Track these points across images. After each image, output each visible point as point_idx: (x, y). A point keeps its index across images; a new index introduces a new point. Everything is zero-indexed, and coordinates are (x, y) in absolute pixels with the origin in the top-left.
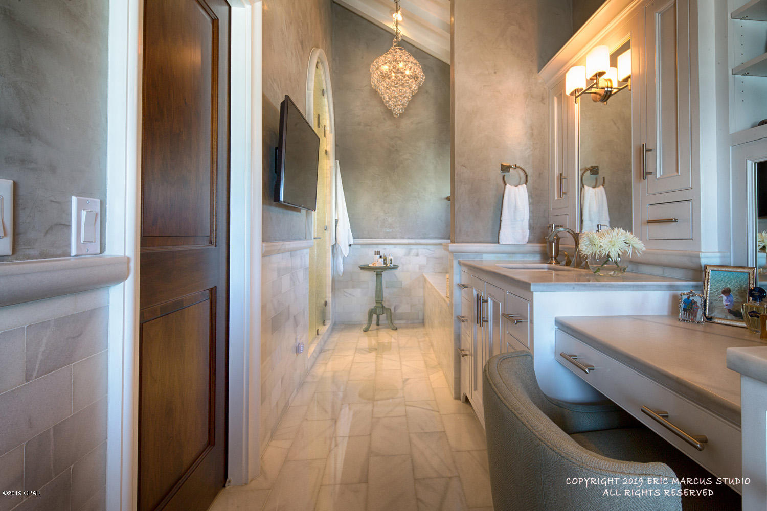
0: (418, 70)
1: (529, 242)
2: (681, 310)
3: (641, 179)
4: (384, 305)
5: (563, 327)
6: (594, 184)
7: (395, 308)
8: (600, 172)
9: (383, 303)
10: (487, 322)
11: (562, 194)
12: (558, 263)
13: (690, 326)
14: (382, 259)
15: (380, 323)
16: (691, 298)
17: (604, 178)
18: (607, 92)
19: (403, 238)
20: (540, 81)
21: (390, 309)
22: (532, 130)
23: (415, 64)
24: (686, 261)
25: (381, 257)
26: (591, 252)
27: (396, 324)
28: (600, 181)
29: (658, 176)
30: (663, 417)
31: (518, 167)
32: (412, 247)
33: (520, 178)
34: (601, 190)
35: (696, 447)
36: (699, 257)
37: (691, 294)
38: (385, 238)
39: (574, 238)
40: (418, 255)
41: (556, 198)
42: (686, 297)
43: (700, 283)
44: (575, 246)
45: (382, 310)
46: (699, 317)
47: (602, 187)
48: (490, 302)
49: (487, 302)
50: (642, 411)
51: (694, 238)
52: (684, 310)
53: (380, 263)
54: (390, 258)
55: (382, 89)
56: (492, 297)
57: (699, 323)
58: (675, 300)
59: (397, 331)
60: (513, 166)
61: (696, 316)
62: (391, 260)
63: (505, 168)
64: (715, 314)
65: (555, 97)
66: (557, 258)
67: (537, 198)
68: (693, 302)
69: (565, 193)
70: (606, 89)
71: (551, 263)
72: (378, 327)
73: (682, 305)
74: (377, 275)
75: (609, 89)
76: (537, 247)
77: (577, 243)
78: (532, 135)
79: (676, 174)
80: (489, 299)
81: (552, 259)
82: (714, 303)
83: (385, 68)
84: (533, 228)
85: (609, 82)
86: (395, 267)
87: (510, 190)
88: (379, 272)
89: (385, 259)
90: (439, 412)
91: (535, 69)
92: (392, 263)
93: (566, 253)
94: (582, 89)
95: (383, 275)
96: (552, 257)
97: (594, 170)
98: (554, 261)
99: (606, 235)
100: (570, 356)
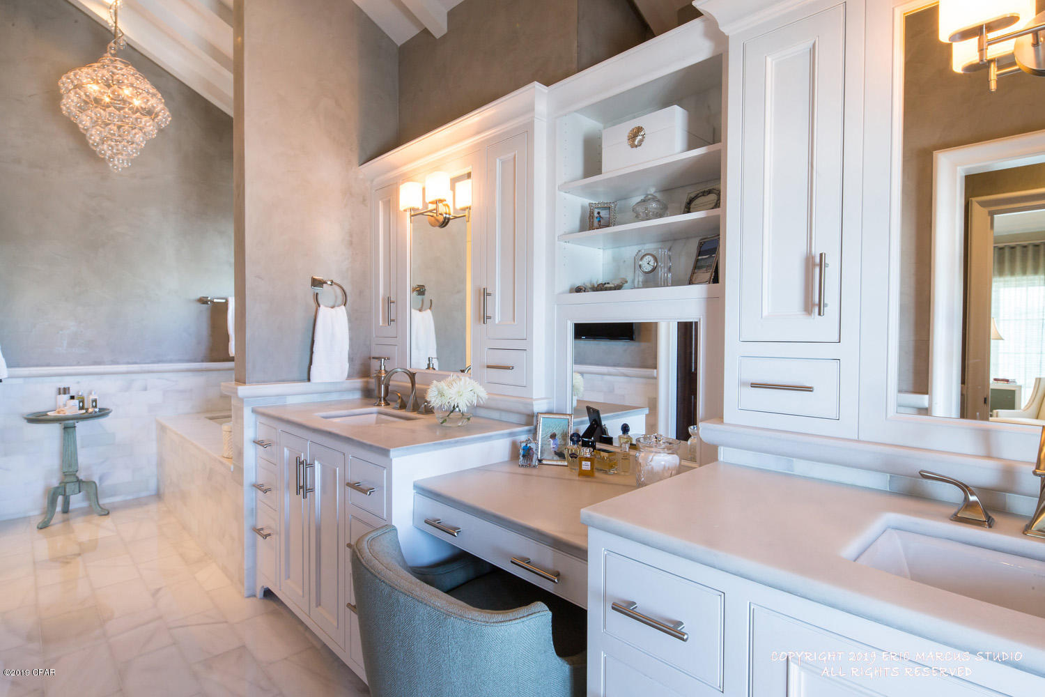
0: (157, 103)
1: (350, 376)
2: (521, 457)
3: (480, 320)
4: (80, 478)
5: (425, 491)
6: (420, 306)
7: (101, 479)
8: (426, 292)
9: (78, 474)
10: (312, 490)
11: (390, 321)
12: (387, 404)
13: (528, 471)
14: (76, 402)
15: (72, 507)
16: (528, 445)
17: (431, 300)
18: (445, 218)
19: (118, 363)
20: (361, 177)
21: (95, 483)
22: (351, 236)
23: (154, 95)
24: (522, 408)
25: (72, 398)
26: (440, 404)
27: (104, 505)
28: (427, 303)
29: (497, 322)
30: (527, 563)
31: (335, 284)
32: (134, 376)
33: (336, 297)
34: (428, 314)
35: (554, 582)
36: (533, 405)
37: (528, 441)
38: (78, 364)
39: (410, 378)
40: (145, 389)
41: (381, 324)
42: (524, 445)
43: (532, 427)
44: (410, 385)
45: (77, 485)
46: (535, 462)
47: (429, 310)
48: (318, 466)
49: (312, 465)
50: (512, 562)
51: (527, 386)
52: (524, 456)
53: (72, 408)
54: (93, 397)
55: (85, 121)
56: (320, 460)
57: (534, 466)
58: (515, 446)
59: (110, 515)
60: (329, 283)
61: (532, 461)
62: (95, 401)
63: (317, 283)
64: (545, 456)
65: (380, 202)
66: (387, 398)
67: (357, 323)
68: (530, 449)
69: (393, 321)
70: (445, 215)
71: (379, 405)
72: (65, 515)
73: (521, 452)
74: (66, 428)
75: (448, 216)
76: (358, 383)
77: (413, 383)
78: (351, 243)
79: (513, 323)
80: (316, 463)
81: (380, 400)
82: (545, 446)
83: (93, 89)
84: (352, 358)
85: (447, 208)
86: (103, 413)
87: (324, 311)
88: (67, 425)
89: (82, 401)
90: (226, 622)
91: (355, 160)
92: (96, 407)
93: (399, 395)
94: (418, 209)
95: (77, 428)
96: (380, 398)
97: (421, 291)
98: (383, 402)
99: (454, 384)
100: (435, 521)
